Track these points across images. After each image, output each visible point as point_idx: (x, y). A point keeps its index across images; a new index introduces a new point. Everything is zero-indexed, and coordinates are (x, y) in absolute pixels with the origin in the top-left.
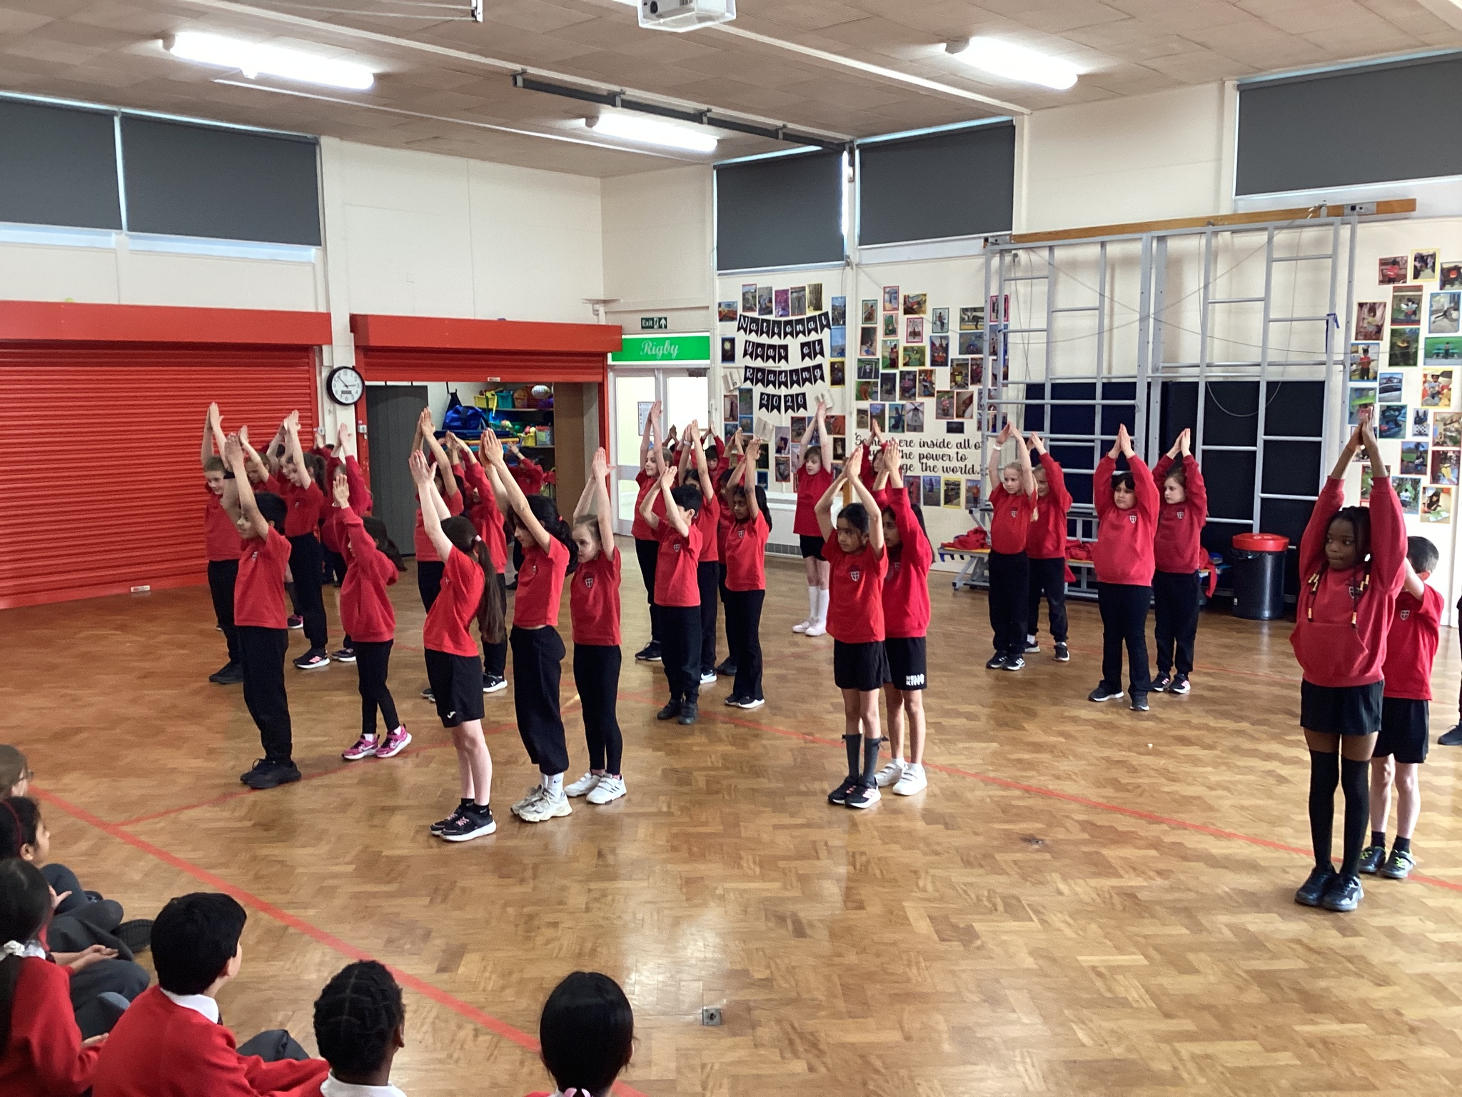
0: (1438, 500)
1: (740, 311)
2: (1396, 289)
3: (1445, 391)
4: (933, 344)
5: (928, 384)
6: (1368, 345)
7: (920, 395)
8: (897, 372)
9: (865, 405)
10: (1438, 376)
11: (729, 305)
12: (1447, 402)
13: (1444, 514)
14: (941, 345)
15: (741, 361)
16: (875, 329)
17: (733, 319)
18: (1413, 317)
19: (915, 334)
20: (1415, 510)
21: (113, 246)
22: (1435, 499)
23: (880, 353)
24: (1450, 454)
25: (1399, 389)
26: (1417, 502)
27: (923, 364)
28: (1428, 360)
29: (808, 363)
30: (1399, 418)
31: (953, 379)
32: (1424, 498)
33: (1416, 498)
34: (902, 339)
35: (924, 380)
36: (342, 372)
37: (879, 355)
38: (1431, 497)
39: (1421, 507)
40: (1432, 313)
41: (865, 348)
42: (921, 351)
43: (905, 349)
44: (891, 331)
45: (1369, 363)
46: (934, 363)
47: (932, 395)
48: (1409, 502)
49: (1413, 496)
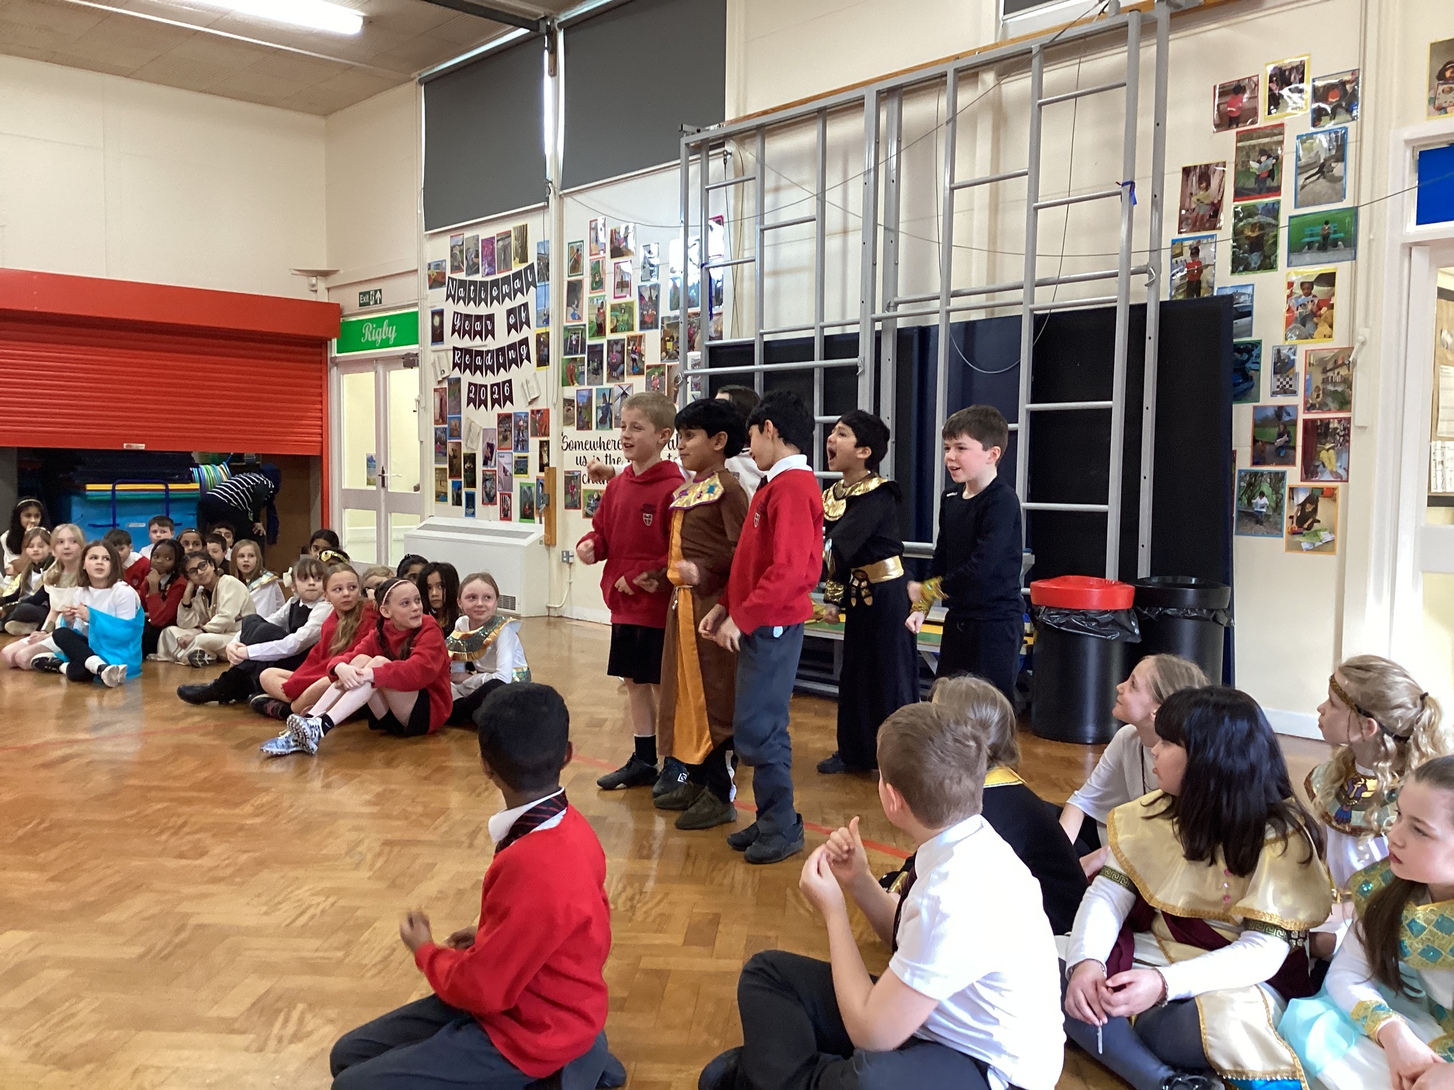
0: (1315, 510)
1: (448, 274)
2: (1241, 137)
3: (1324, 309)
4: (641, 297)
5: (637, 357)
6: (1199, 240)
7: (629, 374)
8: (604, 341)
9: (570, 392)
10: (1311, 284)
11: (438, 265)
12: (1326, 329)
13: (1326, 536)
14: (650, 298)
15: (451, 341)
16: (580, 282)
17: (442, 284)
18: (1267, 182)
19: (623, 285)
20: (1276, 530)
22: (1309, 508)
23: (587, 317)
24: (1334, 425)
25: (1249, 314)
26: (1280, 514)
27: (631, 329)
28: (1294, 257)
29: (515, 337)
30: (1249, 365)
31: (664, 349)
32: (1290, 507)
33: (1278, 507)
34: (609, 295)
35: (634, 352)
37: (585, 321)
38: (1303, 505)
39: (1286, 524)
40: (1300, 170)
41: (571, 310)
42: (628, 309)
43: (613, 308)
44: (598, 284)
45: (1200, 271)
46: (644, 325)
47: (641, 373)
48: (1267, 516)
49: (1273, 505)
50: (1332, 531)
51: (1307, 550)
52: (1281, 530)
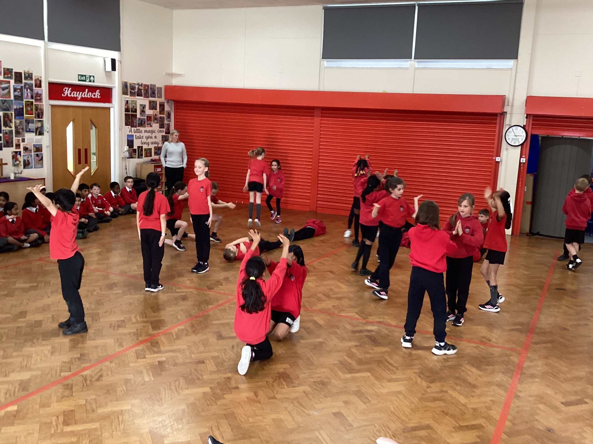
21: (408, 67)
36: (514, 128)
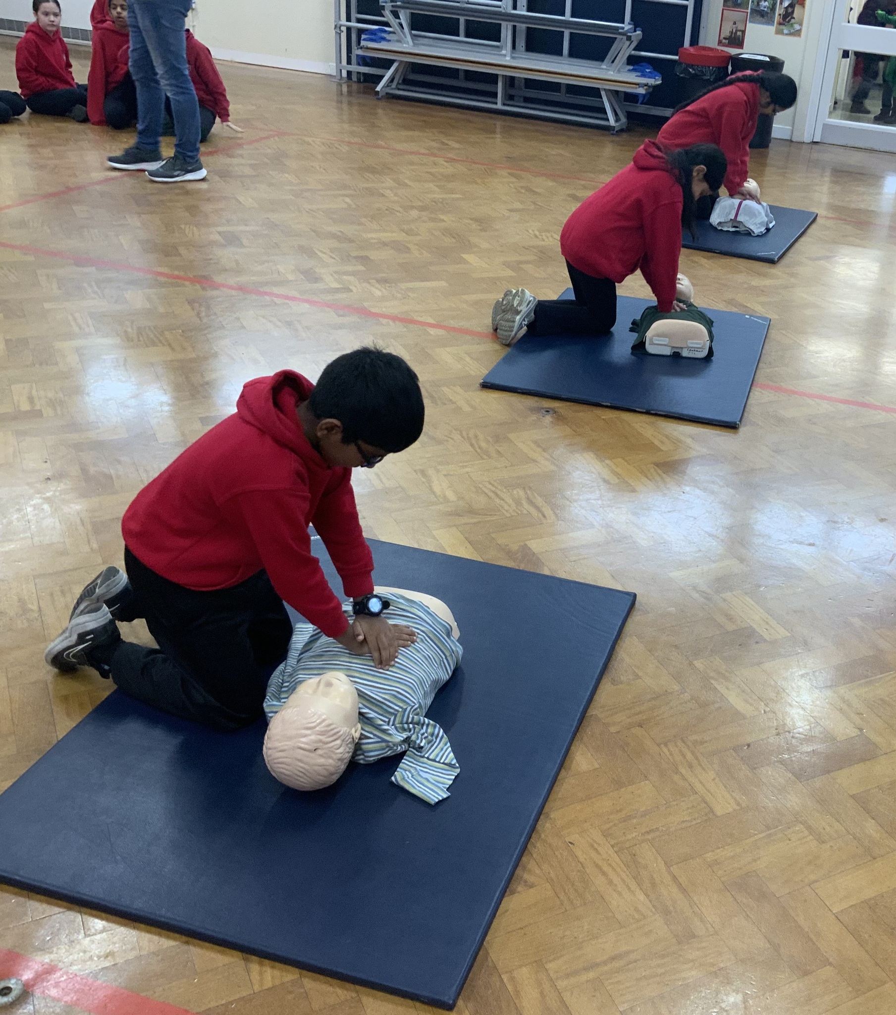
0: (793, 12)
13: (797, 27)
20: (770, 22)
22: (790, 10)
26: (774, 13)
32: (780, 9)
33: (773, 9)
38: (786, 8)
39: (777, 18)
48: (767, 13)
49: (771, 7)
50: (801, 24)
51: (787, 34)
52: (774, 22)
